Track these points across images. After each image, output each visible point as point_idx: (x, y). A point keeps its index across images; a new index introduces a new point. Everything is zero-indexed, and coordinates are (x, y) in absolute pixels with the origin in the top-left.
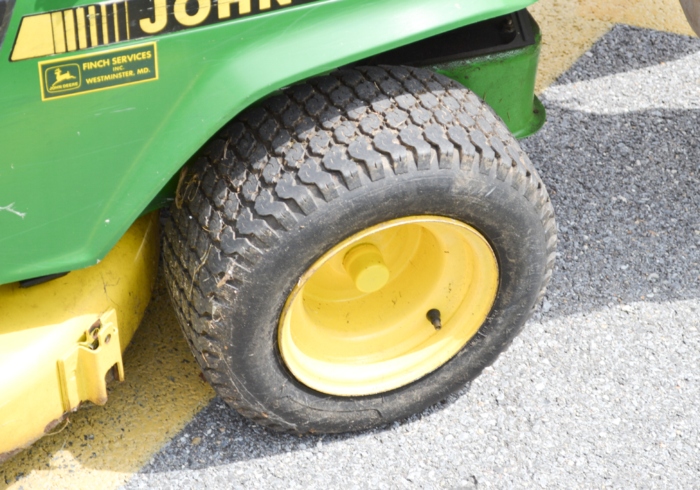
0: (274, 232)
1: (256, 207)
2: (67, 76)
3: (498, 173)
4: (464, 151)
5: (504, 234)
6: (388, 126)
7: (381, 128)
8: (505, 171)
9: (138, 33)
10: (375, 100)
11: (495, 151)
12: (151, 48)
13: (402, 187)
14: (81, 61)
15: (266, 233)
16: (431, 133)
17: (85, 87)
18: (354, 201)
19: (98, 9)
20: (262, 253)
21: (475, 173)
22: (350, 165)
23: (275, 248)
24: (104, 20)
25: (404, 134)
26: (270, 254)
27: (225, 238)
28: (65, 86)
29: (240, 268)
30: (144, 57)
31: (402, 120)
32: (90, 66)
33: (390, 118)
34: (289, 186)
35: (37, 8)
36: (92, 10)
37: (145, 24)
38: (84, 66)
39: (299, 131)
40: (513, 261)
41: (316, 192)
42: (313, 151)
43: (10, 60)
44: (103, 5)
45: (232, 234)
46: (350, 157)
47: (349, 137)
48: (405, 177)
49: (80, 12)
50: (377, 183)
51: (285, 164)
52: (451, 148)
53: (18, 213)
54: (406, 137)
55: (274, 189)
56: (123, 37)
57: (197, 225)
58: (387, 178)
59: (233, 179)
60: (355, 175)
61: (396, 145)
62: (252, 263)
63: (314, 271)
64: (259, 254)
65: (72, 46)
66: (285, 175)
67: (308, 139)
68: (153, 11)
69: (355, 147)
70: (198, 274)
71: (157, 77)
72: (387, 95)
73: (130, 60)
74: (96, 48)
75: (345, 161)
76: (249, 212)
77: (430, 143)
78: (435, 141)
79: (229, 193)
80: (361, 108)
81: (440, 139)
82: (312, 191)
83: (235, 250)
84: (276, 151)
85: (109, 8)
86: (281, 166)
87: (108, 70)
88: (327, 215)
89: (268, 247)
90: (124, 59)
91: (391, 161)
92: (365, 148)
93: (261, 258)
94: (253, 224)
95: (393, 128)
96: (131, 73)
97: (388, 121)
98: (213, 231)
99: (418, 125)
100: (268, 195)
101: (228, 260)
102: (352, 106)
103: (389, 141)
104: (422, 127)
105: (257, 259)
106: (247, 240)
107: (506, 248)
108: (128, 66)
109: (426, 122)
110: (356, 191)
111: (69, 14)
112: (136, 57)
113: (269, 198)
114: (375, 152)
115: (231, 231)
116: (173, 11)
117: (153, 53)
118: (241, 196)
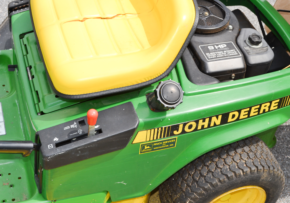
0: (204, 192)
1: (198, 183)
2: (148, 147)
3: (273, 174)
4: (265, 168)
5: (271, 190)
6: (242, 159)
7: (240, 159)
8: (275, 173)
9: (173, 134)
10: (237, 148)
11: (273, 167)
12: (175, 139)
13: (245, 180)
14: (153, 143)
15: (201, 192)
16: (255, 162)
17: (153, 150)
18: (230, 184)
19: (162, 128)
20: (199, 197)
21: (267, 174)
22: (231, 173)
23: (203, 197)
24: (163, 131)
25: (248, 163)
26: (201, 198)
27: (187, 191)
28: (147, 150)
29: (191, 201)
30: (173, 141)
31: (246, 157)
32: (156, 144)
33: (243, 156)
34: (210, 178)
35: (143, 129)
36: (160, 129)
37: (175, 132)
38: (154, 144)
39: (213, 158)
40: (271, 196)
41: (218, 180)
42: (218, 166)
43: (132, 143)
44: (164, 127)
45: (189, 190)
46: (230, 170)
47: (230, 163)
48: (247, 177)
49: (156, 130)
50: (238, 179)
51: (208, 169)
52: (262, 168)
53: (124, 184)
54: (248, 164)
55: (205, 178)
56: (167, 136)
57: (176, 183)
58: (241, 177)
59: (190, 171)
60: (232, 176)
61: (245, 166)
62: (195, 200)
63: (213, 202)
64: (198, 198)
65: (152, 139)
66: (209, 174)
67: (216, 161)
68: (178, 129)
69: (232, 167)
70: (176, 199)
71: (175, 147)
72: (240, 146)
73: (168, 142)
74: (159, 139)
75: (229, 171)
76: (196, 184)
77: (255, 166)
78: (257, 165)
79: (188, 176)
80: (233, 151)
81: (258, 164)
82: (217, 180)
83: (190, 196)
84: (205, 164)
85: (165, 128)
86: (207, 170)
87: (161, 145)
88: (221, 188)
89: (201, 196)
90: (167, 142)
91: (243, 172)
92: (236, 167)
93: (198, 199)
94: (197, 189)
95: (244, 160)
96: (168, 146)
97: (242, 157)
98: (183, 188)
99: (251, 159)
100: (203, 180)
101: (188, 199)
102: (230, 151)
103: (243, 165)
104: (252, 159)
105: (197, 199)
106: (194, 193)
107: (270, 193)
108: (167, 144)
109: (253, 158)
110: (231, 181)
111: (153, 130)
112: (170, 141)
113: (203, 181)
114: (239, 169)
115: (189, 189)
116: (184, 128)
117: (175, 140)
118: (193, 177)
